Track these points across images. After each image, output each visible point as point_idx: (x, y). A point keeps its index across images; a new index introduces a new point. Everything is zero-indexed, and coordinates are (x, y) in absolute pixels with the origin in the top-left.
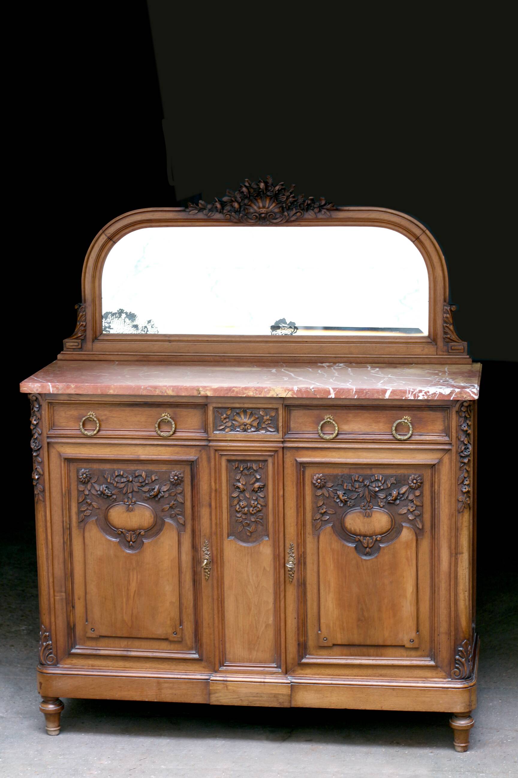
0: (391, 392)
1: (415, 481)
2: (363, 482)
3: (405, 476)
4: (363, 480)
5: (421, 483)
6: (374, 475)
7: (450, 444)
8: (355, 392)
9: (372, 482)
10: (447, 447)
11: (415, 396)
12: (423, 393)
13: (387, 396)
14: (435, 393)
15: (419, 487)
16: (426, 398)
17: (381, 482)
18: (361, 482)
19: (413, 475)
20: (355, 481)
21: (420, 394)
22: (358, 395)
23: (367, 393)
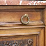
0: (22, 2)
1: (30, 42)
2: (9, 44)
3: (26, 40)
4: (9, 43)
5: (33, 43)
6: (13, 41)
7: (44, 25)
8: (6, 2)
9: (12, 44)
10: (43, 26)
11: (32, 4)
12: (35, 2)
13: (20, 4)
14: (40, 2)
15: (32, 44)
16: (36, 4)
17: (16, 43)
18: (8, 45)
19: (29, 39)
20: (5, 44)
21: (34, 3)
22: (7, 3)
23: (11, 2)
